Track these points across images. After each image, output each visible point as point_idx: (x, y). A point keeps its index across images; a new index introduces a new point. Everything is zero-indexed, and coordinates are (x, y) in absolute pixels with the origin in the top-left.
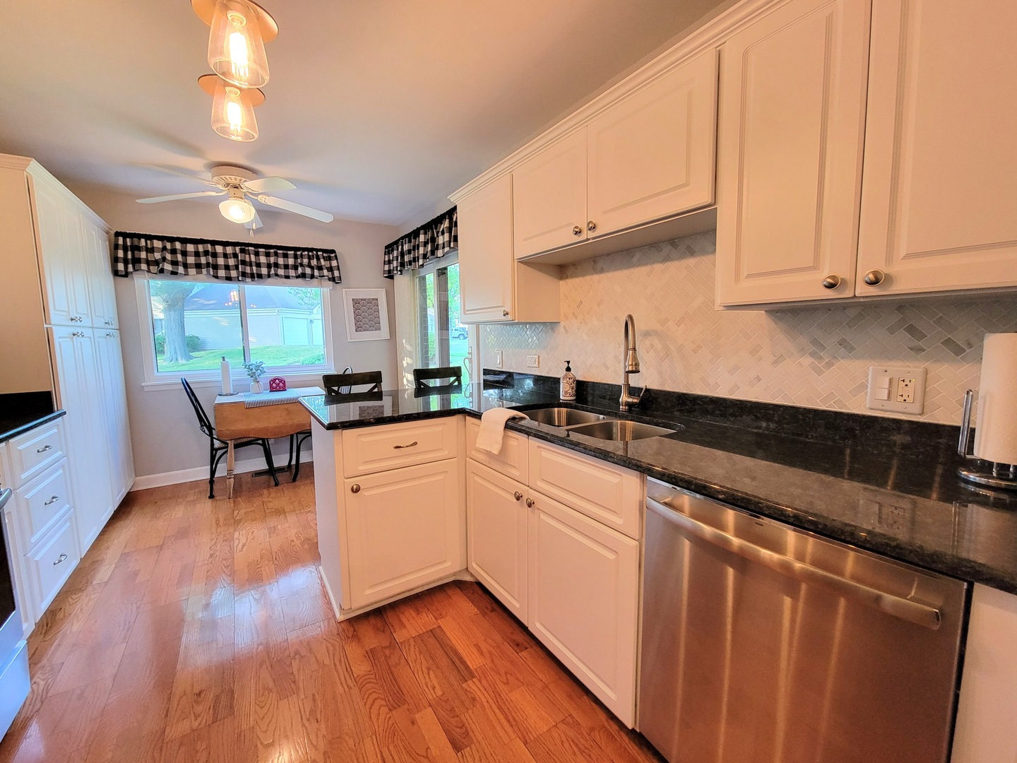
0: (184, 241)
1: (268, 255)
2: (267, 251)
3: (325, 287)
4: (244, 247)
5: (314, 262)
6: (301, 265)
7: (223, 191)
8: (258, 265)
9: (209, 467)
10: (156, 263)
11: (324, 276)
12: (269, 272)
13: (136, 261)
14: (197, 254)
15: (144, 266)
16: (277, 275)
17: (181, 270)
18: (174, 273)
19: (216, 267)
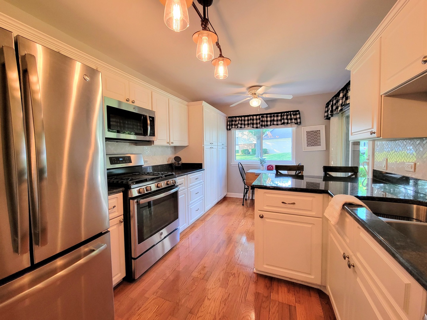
0: (245, 116)
1: (271, 117)
2: (271, 115)
3: (294, 127)
4: (262, 115)
5: (289, 117)
6: (283, 119)
7: (251, 96)
8: (267, 121)
9: (243, 194)
10: (237, 125)
11: (292, 123)
12: (271, 123)
13: (232, 125)
14: (248, 120)
15: (234, 126)
16: (273, 124)
17: (243, 126)
18: (241, 127)
19: (253, 124)
